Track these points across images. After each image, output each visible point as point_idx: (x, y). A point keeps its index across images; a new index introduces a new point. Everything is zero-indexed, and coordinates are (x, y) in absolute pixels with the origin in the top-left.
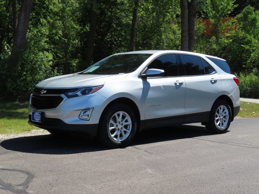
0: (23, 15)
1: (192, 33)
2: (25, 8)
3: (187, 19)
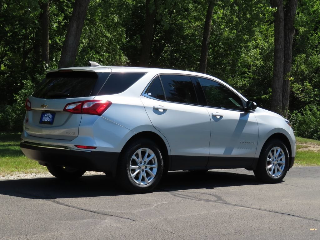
0: (75, 25)
1: (288, 54)
2: (78, 16)
3: (283, 35)
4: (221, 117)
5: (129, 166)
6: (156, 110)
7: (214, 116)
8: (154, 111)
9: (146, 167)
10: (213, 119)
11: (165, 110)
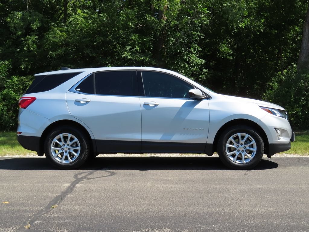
4: (156, 105)
5: (51, 147)
6: (77, 102)
7: (146, 105)
8: (75, 103)
9: (69, 149)
10: (144, 108)
11: (87, 102)
